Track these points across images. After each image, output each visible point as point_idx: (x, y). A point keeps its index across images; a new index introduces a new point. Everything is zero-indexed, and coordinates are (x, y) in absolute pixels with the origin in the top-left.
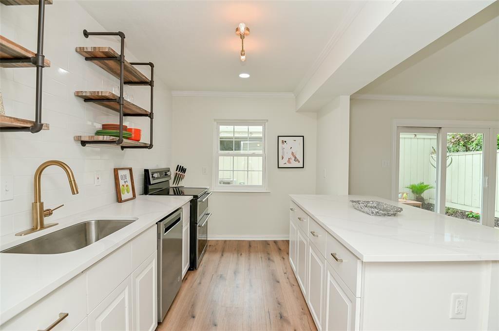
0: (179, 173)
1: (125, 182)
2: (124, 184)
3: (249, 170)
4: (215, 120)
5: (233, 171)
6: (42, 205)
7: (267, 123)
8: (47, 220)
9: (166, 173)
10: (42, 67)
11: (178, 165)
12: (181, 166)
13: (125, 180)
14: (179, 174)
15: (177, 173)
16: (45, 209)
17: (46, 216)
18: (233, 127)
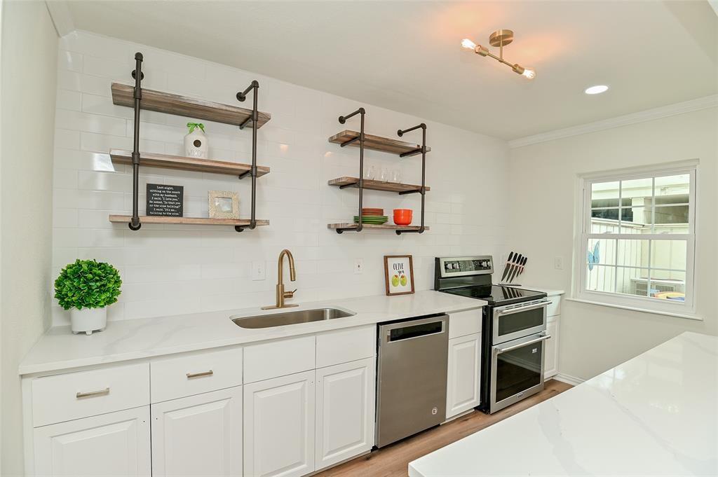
0: (513, 264)
1: (400, 272)
2: (398, 274)
3: (651, 267)
4: (580, 175)
5: (616, 266)
6: (283, 286)
7: (697, 167)
8: (287, 302)
9: (480, 263)
10: (255, 176)
11: (512, 253)
12: (516, 254)
13: (401, 270)
14: (513, 266)
15: (509, 265)
16: (285, 291)
17: (286, 297)
18: (618, 182)
